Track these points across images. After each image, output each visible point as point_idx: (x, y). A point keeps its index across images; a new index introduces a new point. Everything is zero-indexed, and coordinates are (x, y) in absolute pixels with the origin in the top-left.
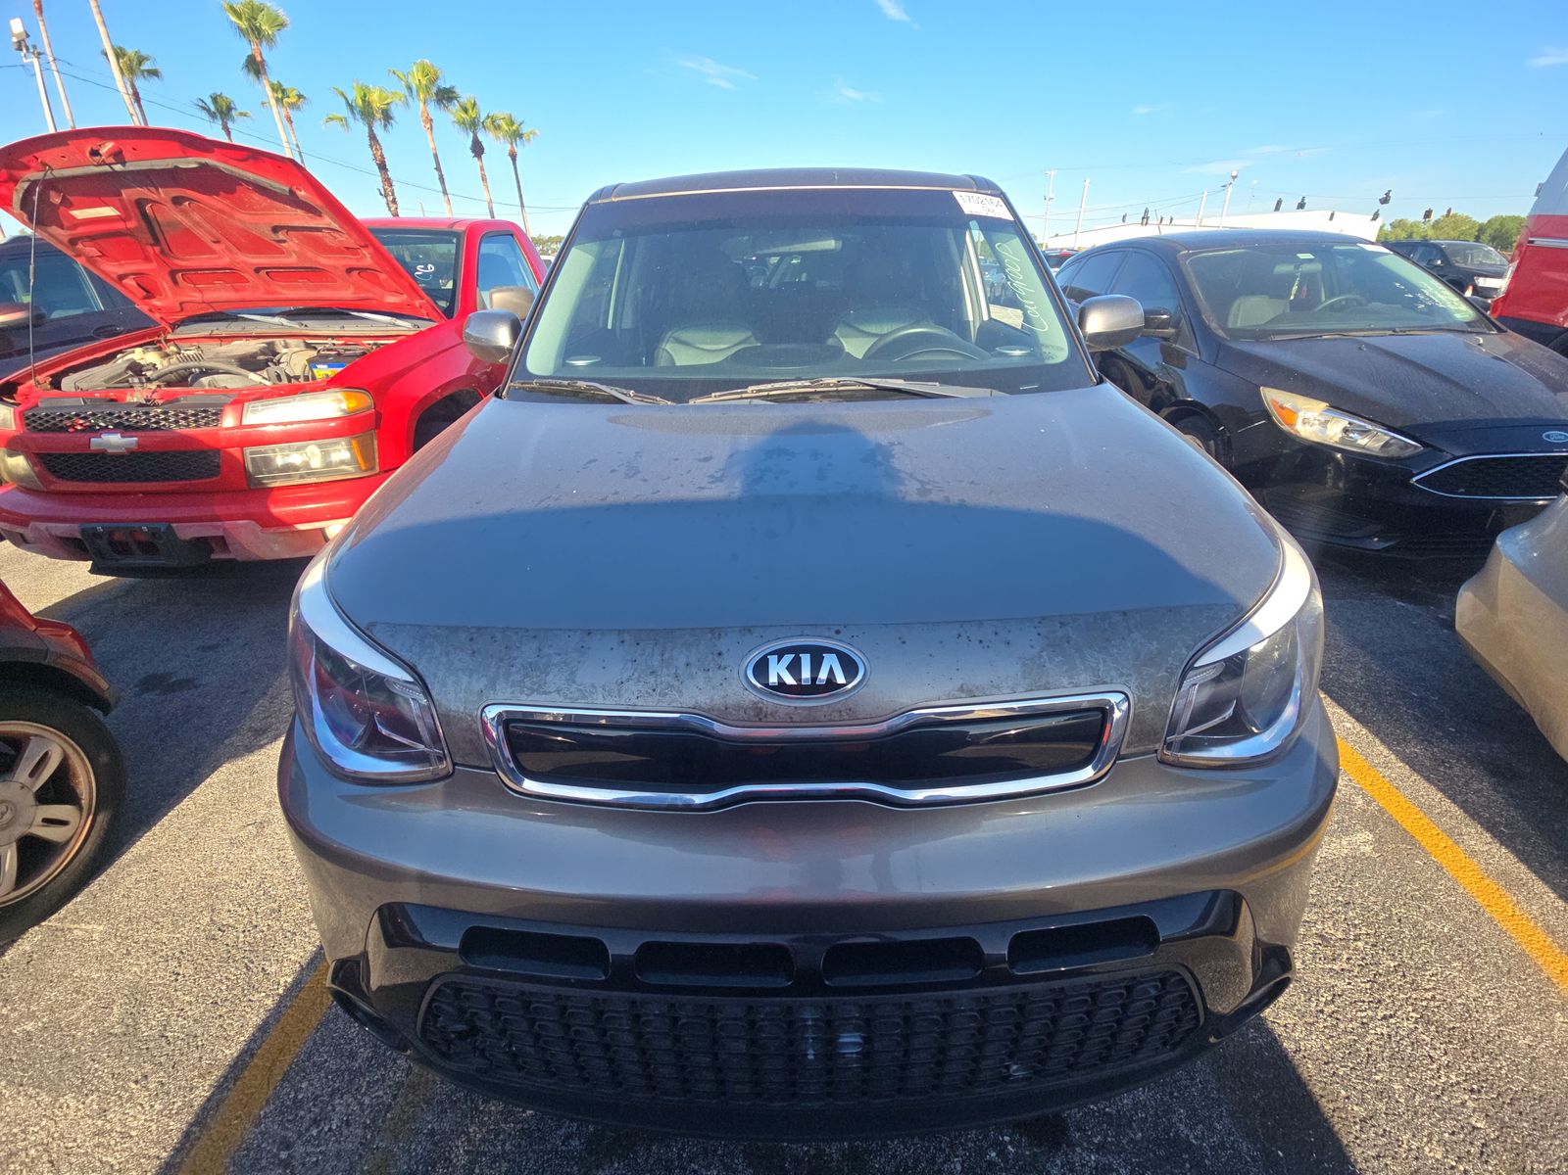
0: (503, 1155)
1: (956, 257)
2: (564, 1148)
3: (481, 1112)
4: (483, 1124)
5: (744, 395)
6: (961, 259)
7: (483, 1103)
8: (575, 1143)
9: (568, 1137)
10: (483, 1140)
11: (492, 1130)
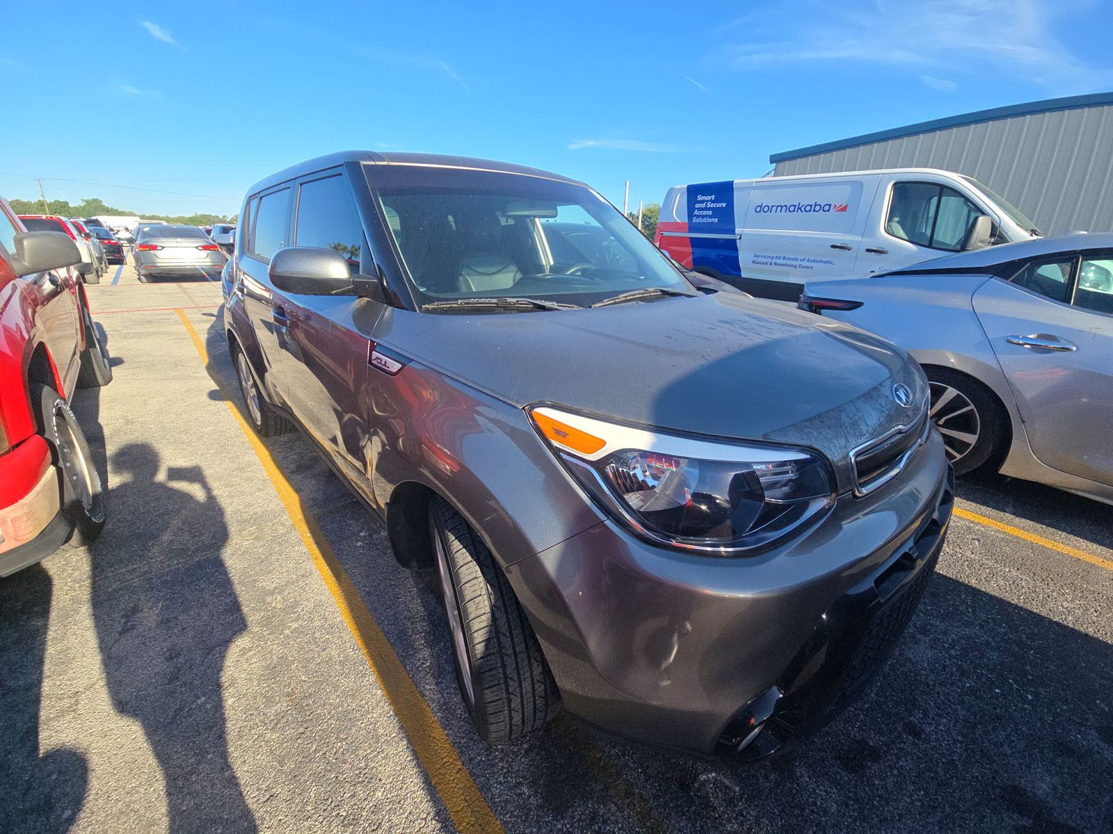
0: (757, 818)
1: (532, 228)
2: (772, 784)
3: (720, 816)
4: (729, 820)
5: (617, 300)
6: (534, 230)
7: (714, 812)
8: (772, 777)
9: (766, 777)
10: (741, 824)
11: (736, 816)
